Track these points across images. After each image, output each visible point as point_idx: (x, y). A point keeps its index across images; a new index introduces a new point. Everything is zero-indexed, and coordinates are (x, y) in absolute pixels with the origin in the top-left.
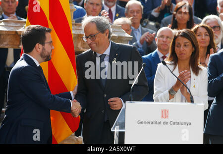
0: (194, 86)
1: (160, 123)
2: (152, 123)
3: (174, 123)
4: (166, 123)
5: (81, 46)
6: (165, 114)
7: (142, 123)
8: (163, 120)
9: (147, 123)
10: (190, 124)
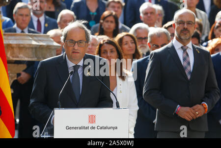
0: (121, 92)
1: (87, 128)
2: (80, 128)
3: (101, 128)
4: (93, 128)
5: (11, 55)
6: (92, 119)
7: (70, 128)
8: (90, 125)
9: (75, 128)
10: (117, 128)
